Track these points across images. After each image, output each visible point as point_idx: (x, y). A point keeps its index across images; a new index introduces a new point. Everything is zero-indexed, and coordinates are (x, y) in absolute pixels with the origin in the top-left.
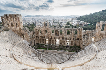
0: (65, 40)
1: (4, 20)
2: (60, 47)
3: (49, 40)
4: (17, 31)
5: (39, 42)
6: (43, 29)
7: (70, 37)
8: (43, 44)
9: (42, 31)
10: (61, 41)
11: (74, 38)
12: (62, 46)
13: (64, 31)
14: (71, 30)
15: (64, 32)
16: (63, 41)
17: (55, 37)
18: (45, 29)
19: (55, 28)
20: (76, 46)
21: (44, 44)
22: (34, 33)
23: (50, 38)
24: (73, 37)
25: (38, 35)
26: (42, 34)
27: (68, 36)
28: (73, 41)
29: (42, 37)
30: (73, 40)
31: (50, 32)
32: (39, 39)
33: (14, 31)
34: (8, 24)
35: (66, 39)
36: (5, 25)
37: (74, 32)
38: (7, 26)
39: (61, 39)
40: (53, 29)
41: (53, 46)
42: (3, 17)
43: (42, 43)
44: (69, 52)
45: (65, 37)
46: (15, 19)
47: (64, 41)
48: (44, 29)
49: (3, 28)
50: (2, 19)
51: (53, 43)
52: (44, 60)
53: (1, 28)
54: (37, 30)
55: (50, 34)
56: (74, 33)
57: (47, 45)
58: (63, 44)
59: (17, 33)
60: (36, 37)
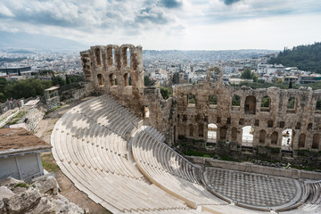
0: (277, 129)
1: (88, 64)
2: (261, 152)
3: (222, 128)
4: (126, 96)
5: (188, 133)
6: (202, 93)
7: (297, 119)
8: (200, 138)
9: (199, 98)
10: (262, 131)
11: (310, 125)
12: (267, 147)
13: (278, 101)
14: (304, 98)
15: (275, 104)
16: (269, 131)
17: (242, 120)
18: (212, 92)
19: (244, 89)
20: (317, 150)
21: (202, 141)
22: (174, 103)
23: (224, 120)
24: (308, 122)
25: (185, 109)
26: (199, 107)
27: (289, 115)
28: (308, 133)
29: (198, 118)
30: (308, 129)
31: (226, 102)
32: (189, 122)
33: (117, 98)
34: (99, 76)
35: (282, 125)
36: (91, 79)
37: (315, 102)
38: (97, 81)
39: (263, 125)
40: (239, 93)
41: (235, 148)
42: (88, 53)
43: (196, 137)
44: (299, 171)
45: (278, 119)
46: (122, 61)
47: (276, 133)
48: (206, 91)
49: (88, 87)
50: (85, 61)
51: (234, 137)
52: (222, 193)
53: (81, 88)
54: (183, 95)
55: (224, 107)
56: (314, 106)
57: (213, 144)
58: (268, 141)
59: (124, 103)
60: (178, 116)
